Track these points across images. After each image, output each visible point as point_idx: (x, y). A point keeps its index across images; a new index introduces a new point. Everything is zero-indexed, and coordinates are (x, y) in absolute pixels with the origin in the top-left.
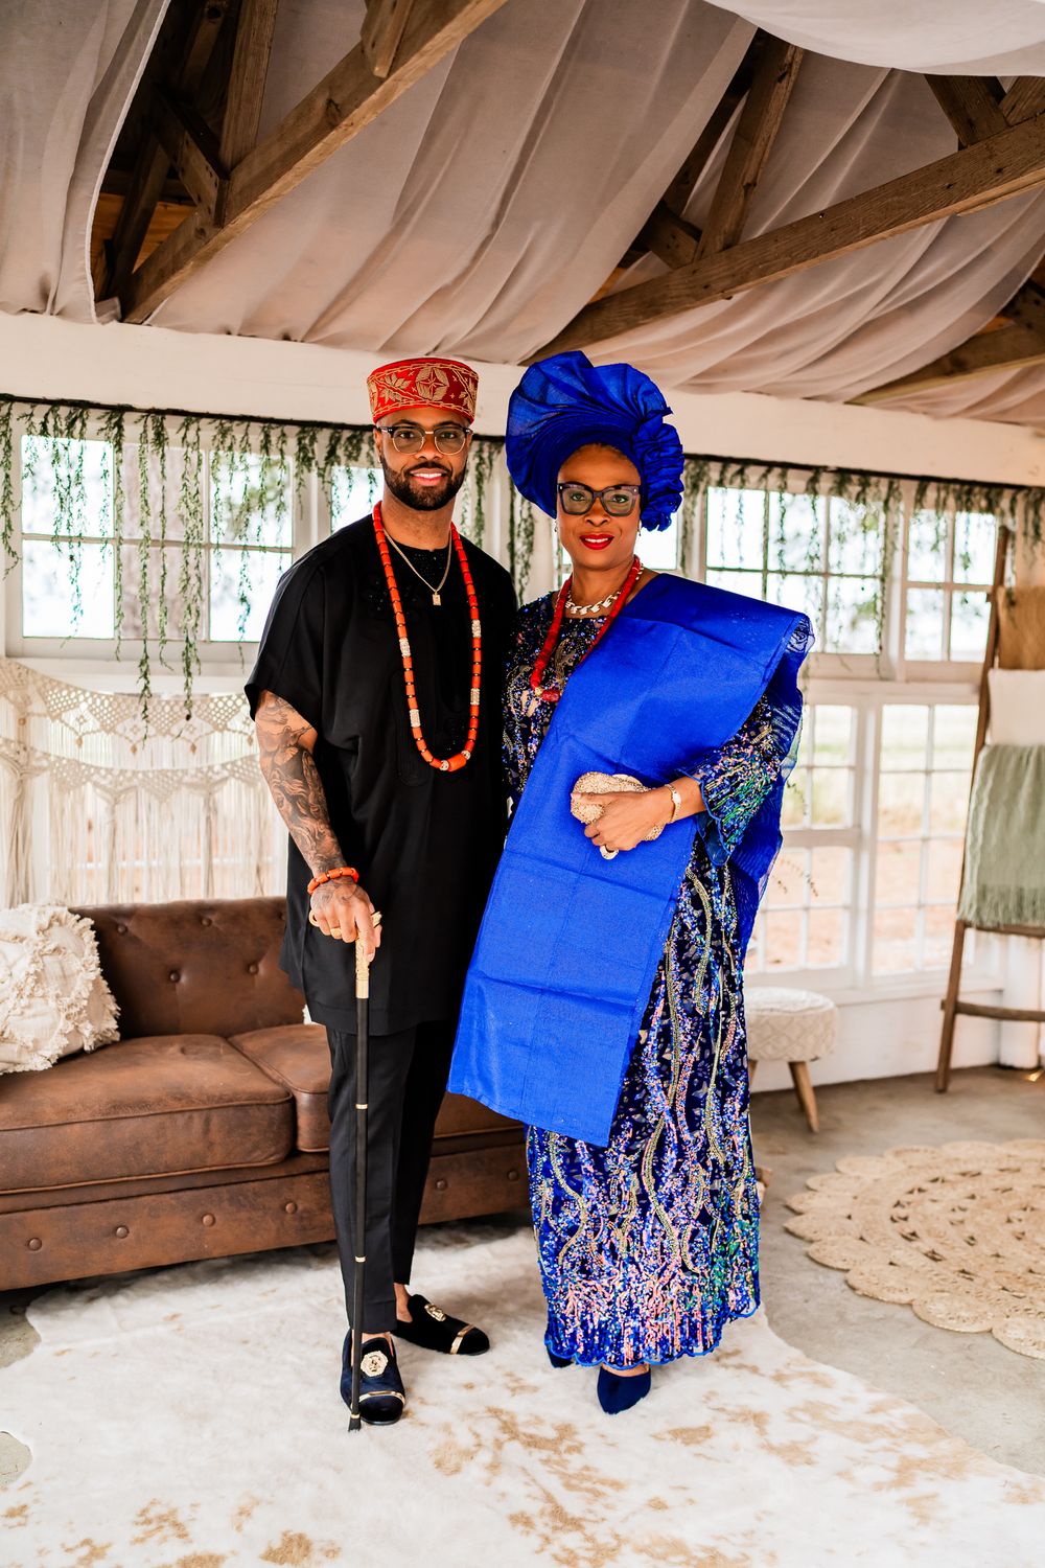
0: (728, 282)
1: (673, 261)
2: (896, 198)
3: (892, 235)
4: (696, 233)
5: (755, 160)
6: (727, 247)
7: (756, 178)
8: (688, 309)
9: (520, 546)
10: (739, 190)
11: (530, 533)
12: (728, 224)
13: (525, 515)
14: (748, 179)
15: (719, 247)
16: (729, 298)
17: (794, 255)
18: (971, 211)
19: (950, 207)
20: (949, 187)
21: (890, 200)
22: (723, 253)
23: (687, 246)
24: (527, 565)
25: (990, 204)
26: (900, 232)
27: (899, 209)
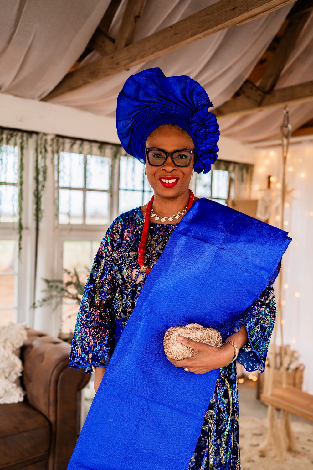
0: (127, 61)
1: (104, 54)
2: (207, 17)
3: (204, 36)
4: (113, 41)
5: (140, 5)
6: (127, 45)
7: (140, 13)
8: (109, 75)
9: (41, 178)
10: (132, 19)
11: (45, 172)
12: (127, 35)
13: (43, 165)
14: (137, 14)
15: (123, 45)
16: (128, 70)
17: (157, 47)
18: (243, 23)
19: (234, 19)
20: (234, 9)
21: (203, 18)
22: (126, 48)
23: (109, 46)
24: (43, 186)
25: (253, 19)
26: (208, 34)
27: (209, 22)
